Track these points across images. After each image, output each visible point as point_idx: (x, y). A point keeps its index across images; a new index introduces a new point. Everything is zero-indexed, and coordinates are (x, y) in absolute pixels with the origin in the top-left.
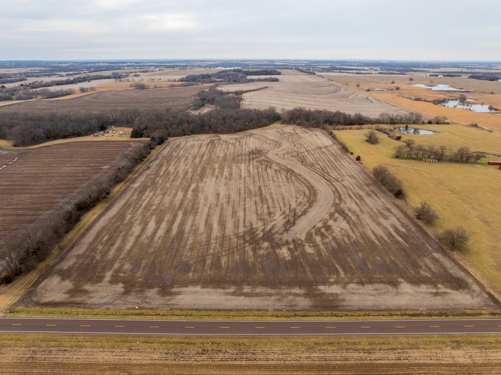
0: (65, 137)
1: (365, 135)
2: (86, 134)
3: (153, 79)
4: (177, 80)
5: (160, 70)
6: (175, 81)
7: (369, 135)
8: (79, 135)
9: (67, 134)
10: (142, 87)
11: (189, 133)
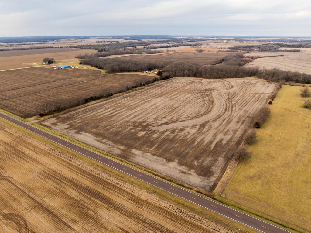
0: (129, 71)
1: (301, 90)
2: (139, 71)
3: (212, 47)
4: (226, 48)
5: (226, 42)
6: (225, 48)
7: (304, 90)
8: (135, 71)
9: (130, 70)
10: (201, 51)
11: (187, 76)
